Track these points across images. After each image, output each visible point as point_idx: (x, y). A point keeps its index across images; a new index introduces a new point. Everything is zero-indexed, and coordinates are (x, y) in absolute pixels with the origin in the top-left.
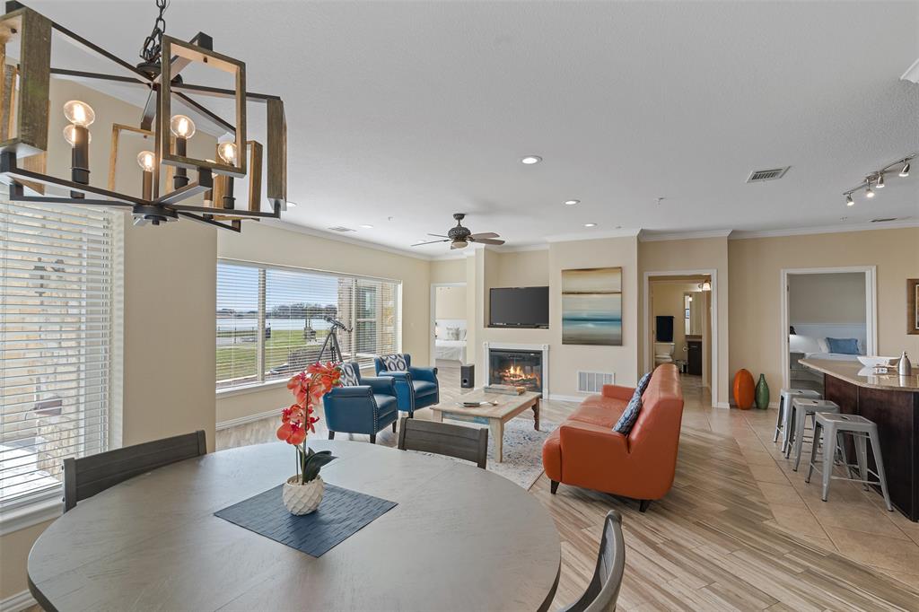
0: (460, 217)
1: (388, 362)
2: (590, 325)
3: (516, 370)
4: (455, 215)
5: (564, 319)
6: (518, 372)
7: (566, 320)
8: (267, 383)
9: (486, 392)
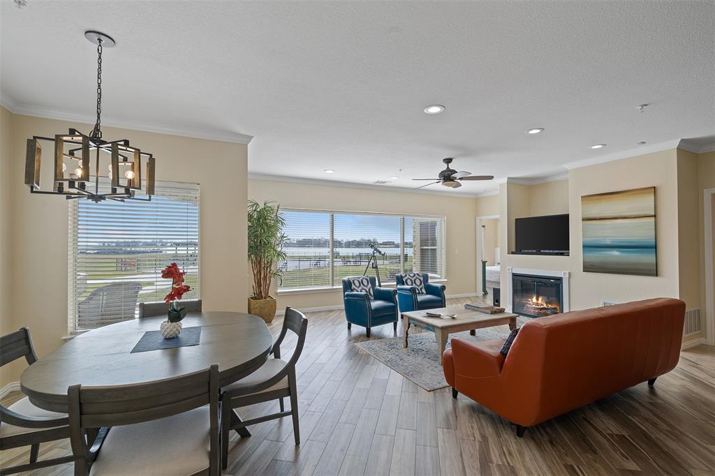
0: (448, 161)
1: (405, 278)
2: (615, 253)
3: (537, 300)
4: (444, 160)
5: (584, 247)
6: (540, 301)
7: (587, 247)
8: (335, 287)
9: (466, 308)
